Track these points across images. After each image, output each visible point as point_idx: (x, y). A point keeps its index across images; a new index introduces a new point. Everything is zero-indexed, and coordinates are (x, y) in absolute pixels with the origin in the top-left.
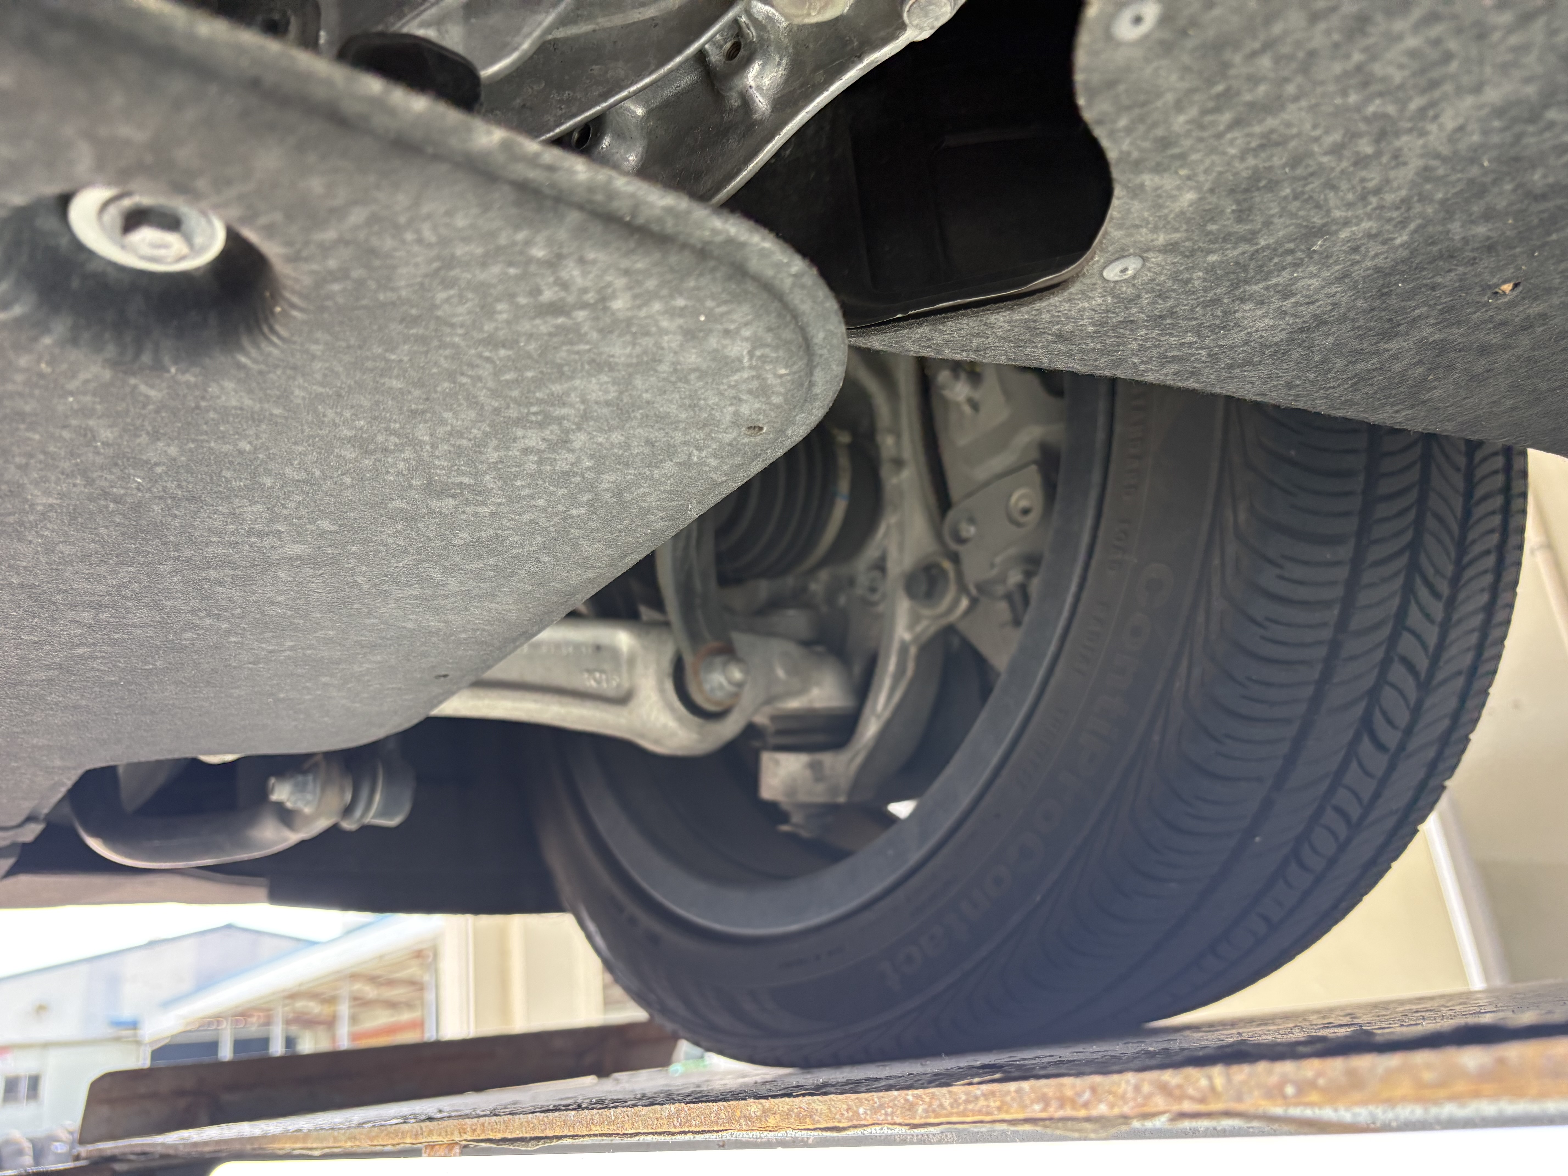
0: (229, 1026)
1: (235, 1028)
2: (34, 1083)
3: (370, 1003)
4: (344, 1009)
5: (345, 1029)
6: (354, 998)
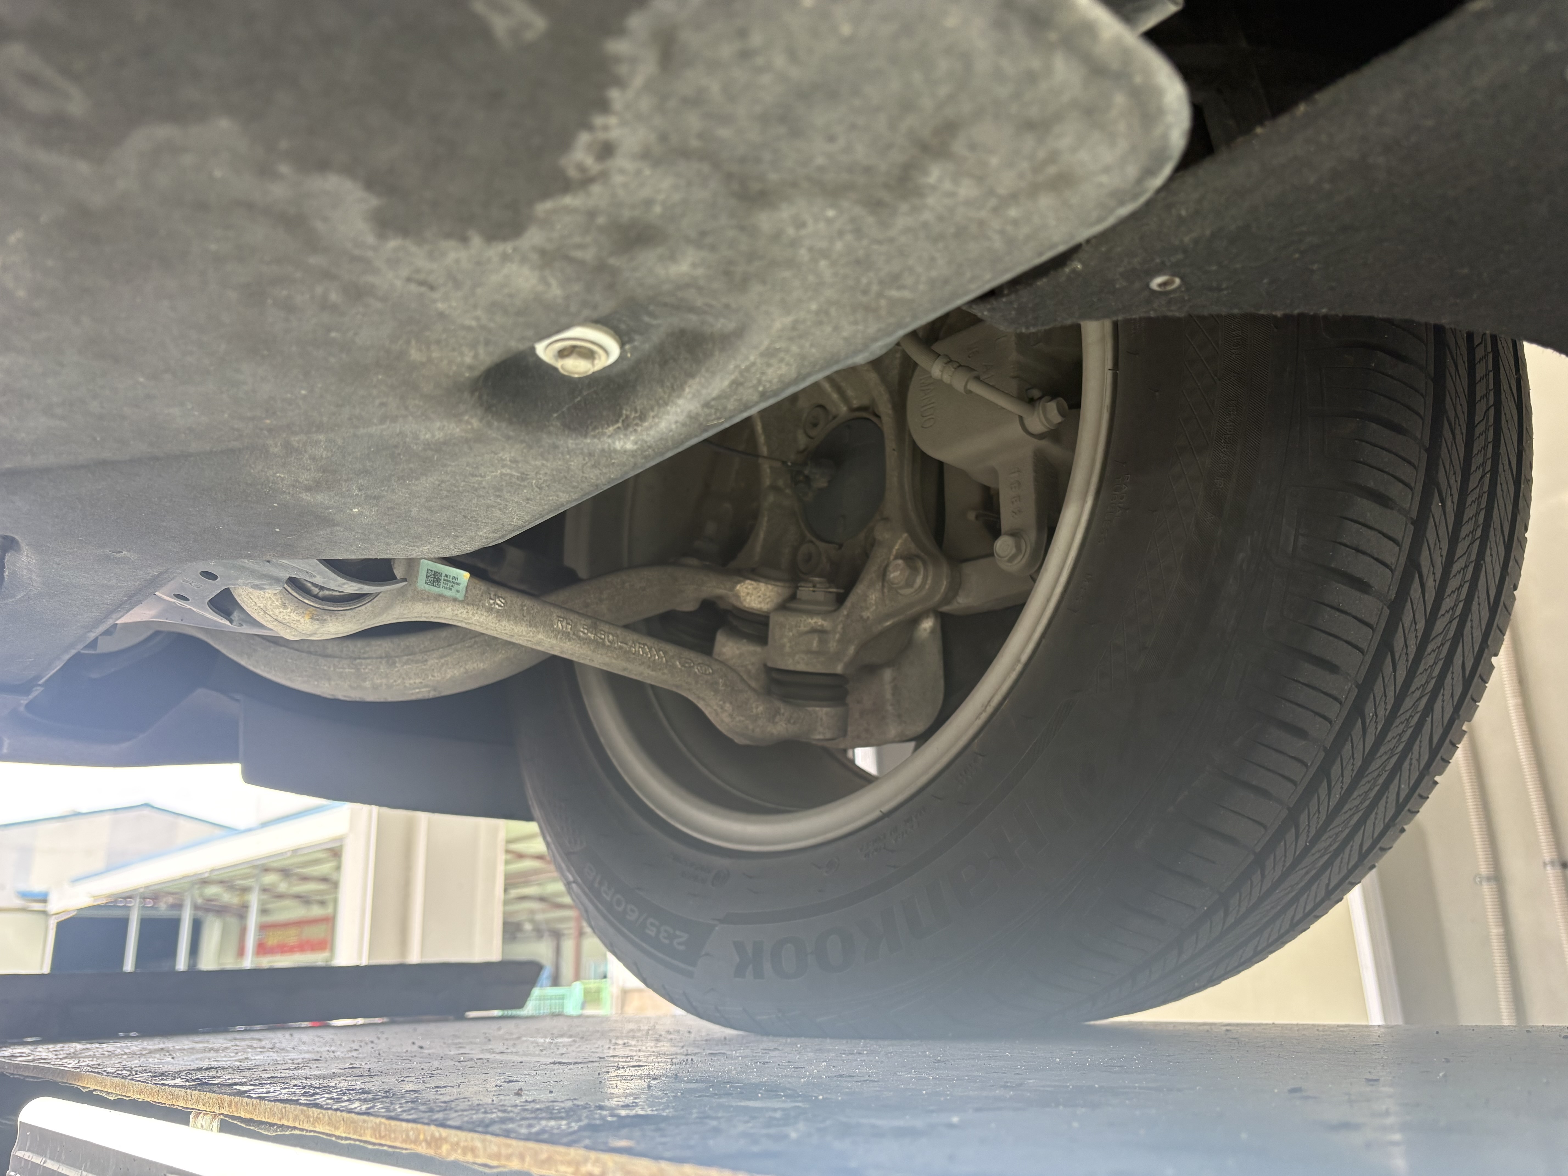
0: (137, 905)
1: (144, 907)
3: (281, 896)
4: (254, 900)
5: (253, 920)
6: (265, 890)
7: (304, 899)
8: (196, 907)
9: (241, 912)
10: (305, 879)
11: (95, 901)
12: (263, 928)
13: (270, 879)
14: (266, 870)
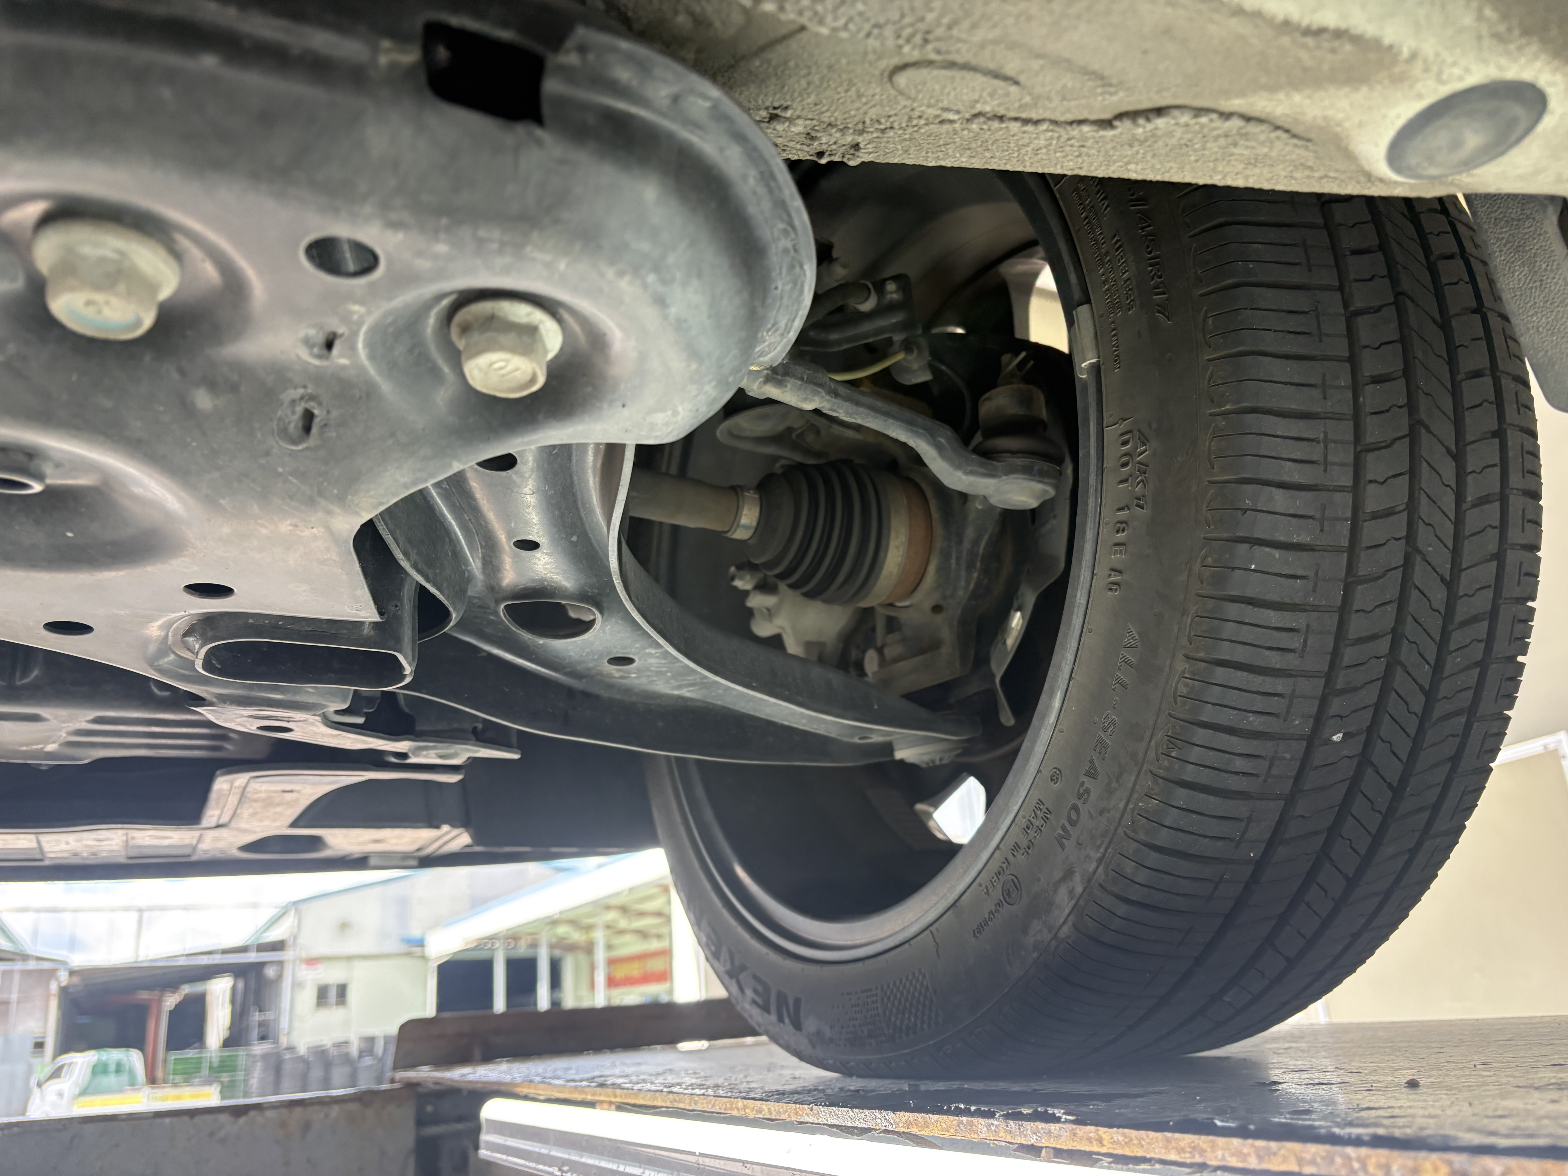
0: (502, 948)
1: (506, 949)
2: (342, 990)
3: (621, 932)
4: (599, 936)
5: (600, 956)
6: (608, 927)
7: (643, 934)
8: (552, 947)
9: (589, 949)
10: (642, 914)
11: (467, 944)
12: (612, 962)
13: (611, 916)
14: (608, 908)
